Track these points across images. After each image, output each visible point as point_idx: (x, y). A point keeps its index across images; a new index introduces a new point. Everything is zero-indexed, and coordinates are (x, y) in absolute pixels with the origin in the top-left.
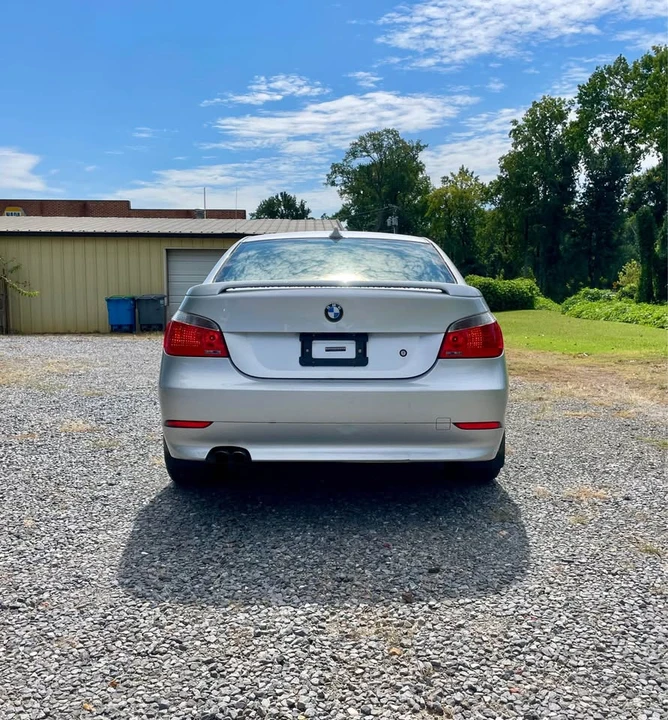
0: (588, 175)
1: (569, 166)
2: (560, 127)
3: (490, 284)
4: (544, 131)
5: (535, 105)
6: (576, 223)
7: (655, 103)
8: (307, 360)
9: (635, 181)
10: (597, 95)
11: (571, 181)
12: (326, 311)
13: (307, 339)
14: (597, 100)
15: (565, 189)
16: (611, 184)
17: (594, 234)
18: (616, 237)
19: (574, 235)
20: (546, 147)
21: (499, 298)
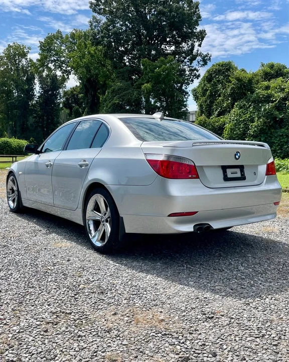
0: (41, 87)
1: (30, 81)
2: (24, 60)
3: (8, 141)
4: (15, 61)
5: (10, 46)
6: (36, 111)
7: (80, 57)
8: (226, 179)
9: (65, 93)
10: (50, 48)
11: (32, 90)
12: (235, 155)
13: (224, 168)
14: (49, 50)
15: (29, 93)
16: (53, 93)
17: (45, 117)
18: (55, 120)
19: (35, 117)
20: (17, 70)
21: (13, 149)
